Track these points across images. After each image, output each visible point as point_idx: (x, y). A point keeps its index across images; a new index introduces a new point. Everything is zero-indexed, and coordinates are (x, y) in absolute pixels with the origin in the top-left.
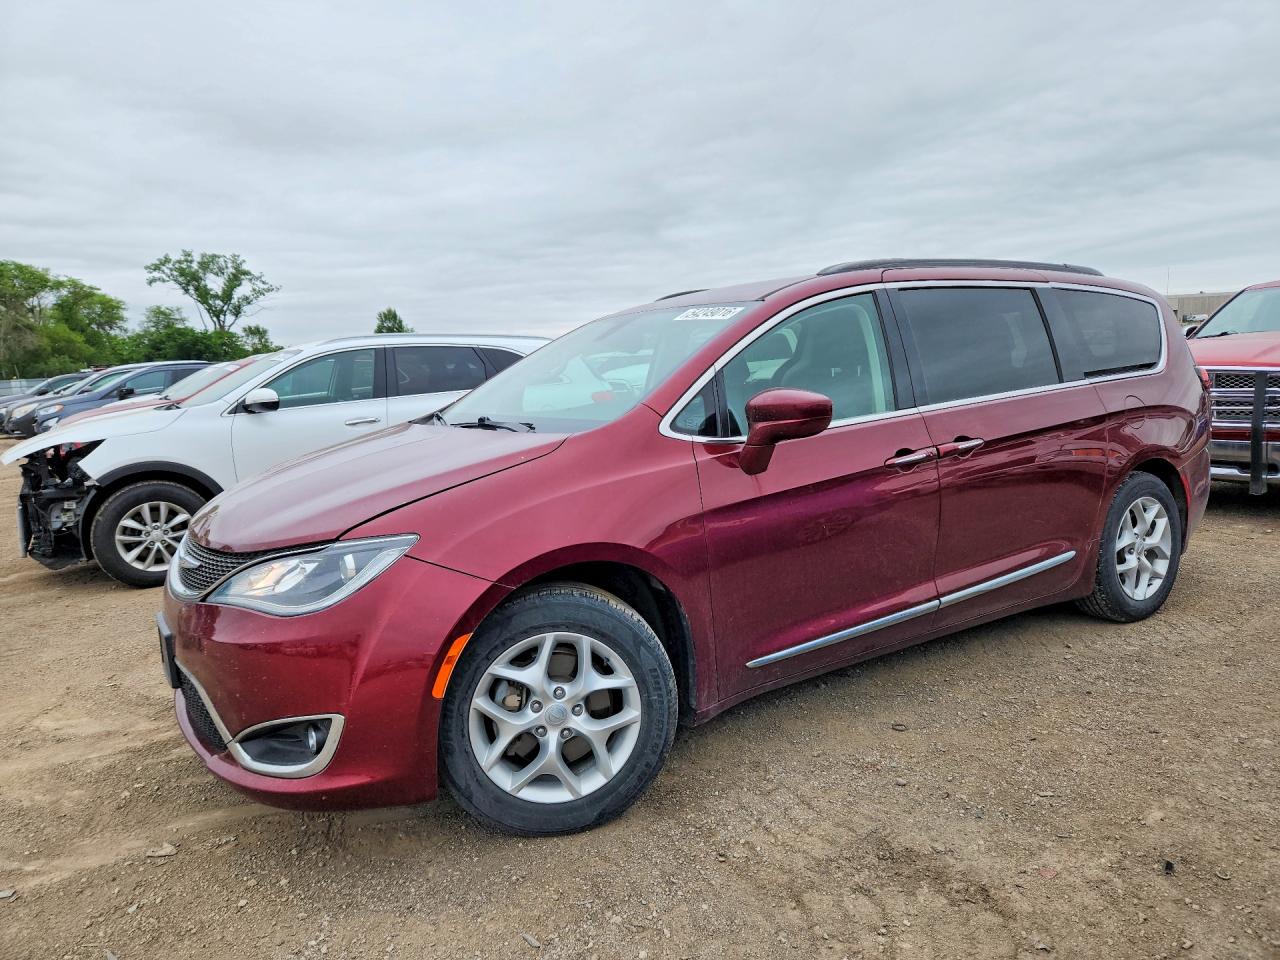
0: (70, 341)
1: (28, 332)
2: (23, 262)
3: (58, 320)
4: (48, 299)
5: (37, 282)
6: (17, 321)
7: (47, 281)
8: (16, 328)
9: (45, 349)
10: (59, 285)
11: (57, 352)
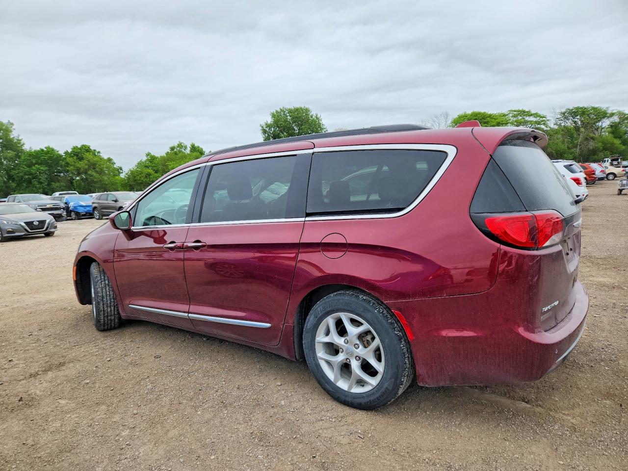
0: (613, 144)
1: (592, 140)
2: (596, 106)
3: (609, 133)
4: (606, 123)
5: (601, 114)
6: (587, 135)
7: (606, 114)
8: (586, 139)
9: (599, 149)
10: (612, 115)
11: (605, 149)
